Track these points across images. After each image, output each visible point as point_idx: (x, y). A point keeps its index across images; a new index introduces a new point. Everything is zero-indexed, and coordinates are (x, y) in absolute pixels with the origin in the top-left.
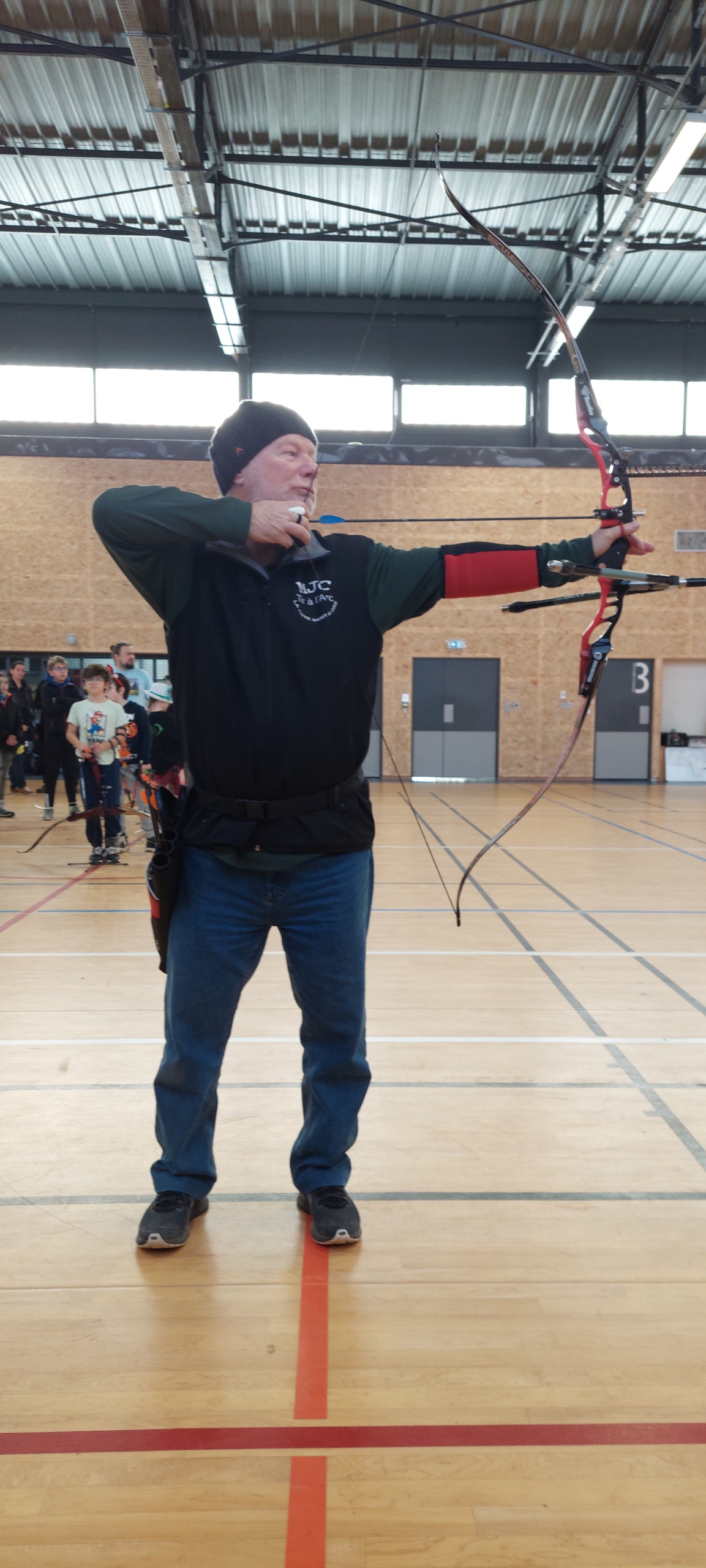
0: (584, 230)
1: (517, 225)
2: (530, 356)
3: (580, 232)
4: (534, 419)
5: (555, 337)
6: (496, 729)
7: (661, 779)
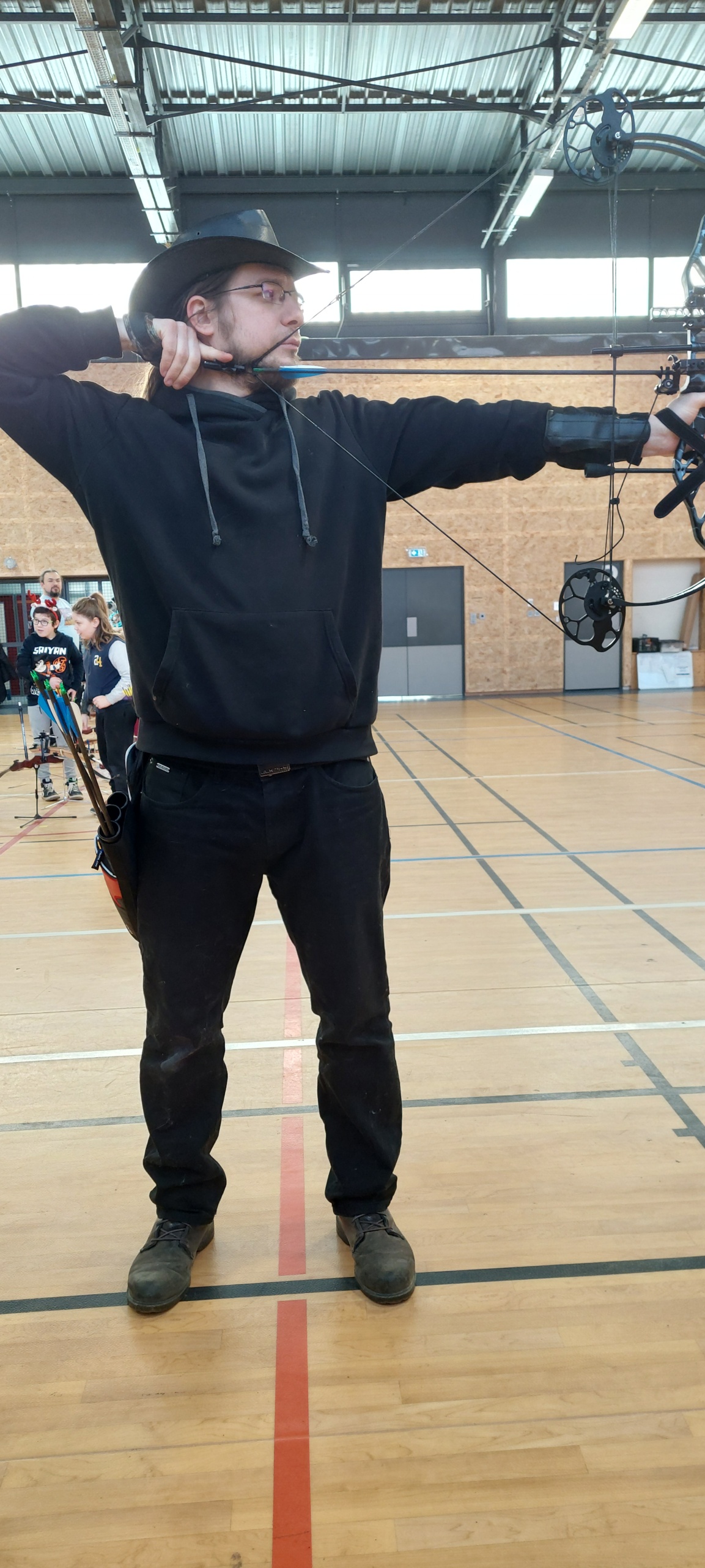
0: (539, 90)
1: (466, 86)
2: (485, 234)
3: (535, 93)
4: (491, 303)
5: (511, 212)
6: (462, 642)
7: (632, 688)
